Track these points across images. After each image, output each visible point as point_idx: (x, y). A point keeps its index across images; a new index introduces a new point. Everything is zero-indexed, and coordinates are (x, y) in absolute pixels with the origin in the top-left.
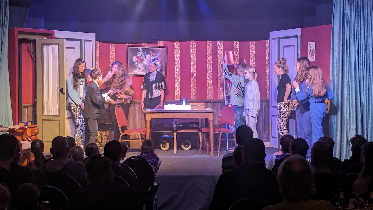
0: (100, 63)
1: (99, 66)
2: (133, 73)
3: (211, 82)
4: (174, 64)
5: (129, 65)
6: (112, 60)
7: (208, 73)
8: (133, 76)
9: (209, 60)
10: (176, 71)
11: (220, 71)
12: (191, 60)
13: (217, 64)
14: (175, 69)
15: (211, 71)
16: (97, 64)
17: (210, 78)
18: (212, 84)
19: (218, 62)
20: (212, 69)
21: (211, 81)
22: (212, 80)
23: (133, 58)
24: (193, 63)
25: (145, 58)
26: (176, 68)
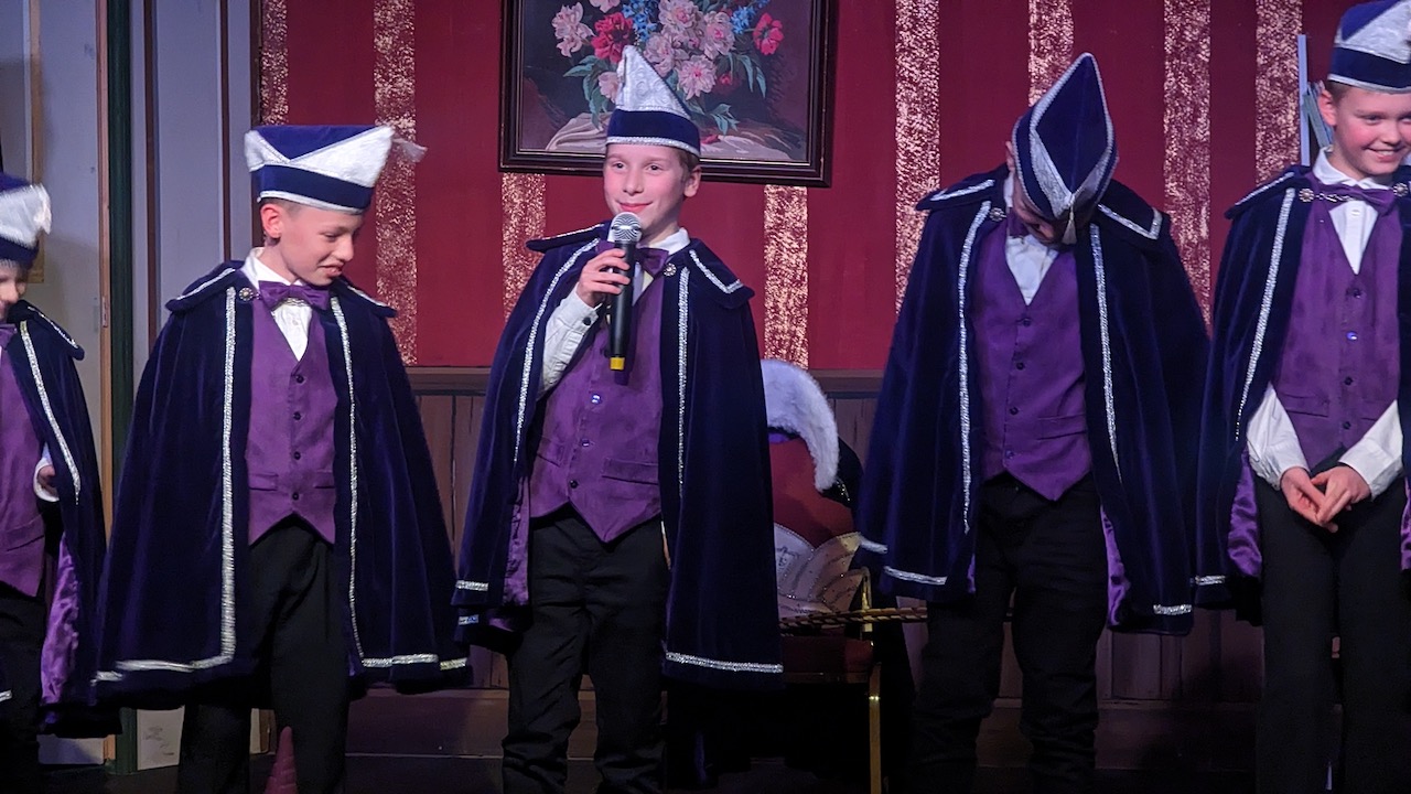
0: (292, 61)
1: (284, 90)
2: (552, 147)
3: (1197, 227)
4: (891, 76)
5: (521, 84)
6: (389, 40)
7: (1172, 152)
8: (553, 167)
9: (1180, 38)
10: (910, 132)
11: (1279, 133)
12: (1033, 43)
13: (1255, 71)
14: (895, 113)
15: (1202, 132)
16: (268, 72)
17: (1193, 192)
18: (1209, 242)
19: (1261, 60)
20: (1204, 112)
21: (1197, 215)
22: (1204, 211)
23: (557, 22)
24: (1044, 63)
25: (654, 18)
26: (903, 108)
